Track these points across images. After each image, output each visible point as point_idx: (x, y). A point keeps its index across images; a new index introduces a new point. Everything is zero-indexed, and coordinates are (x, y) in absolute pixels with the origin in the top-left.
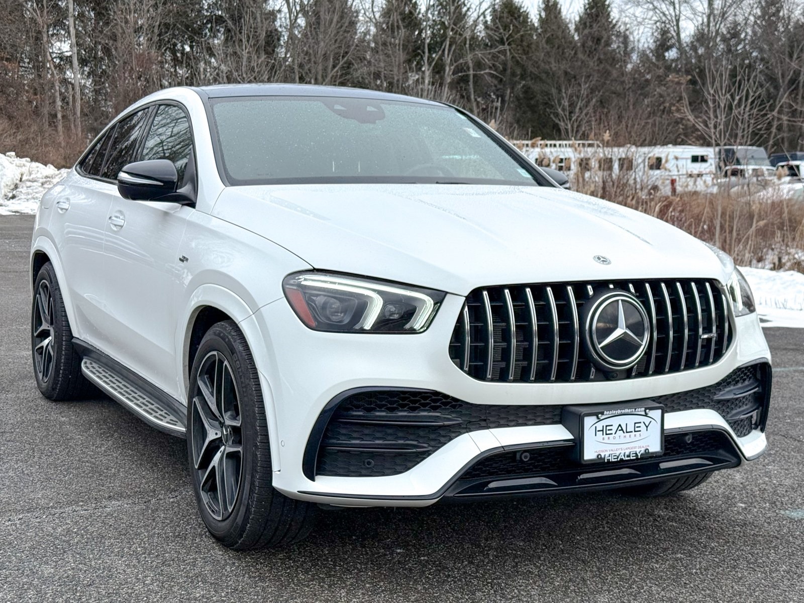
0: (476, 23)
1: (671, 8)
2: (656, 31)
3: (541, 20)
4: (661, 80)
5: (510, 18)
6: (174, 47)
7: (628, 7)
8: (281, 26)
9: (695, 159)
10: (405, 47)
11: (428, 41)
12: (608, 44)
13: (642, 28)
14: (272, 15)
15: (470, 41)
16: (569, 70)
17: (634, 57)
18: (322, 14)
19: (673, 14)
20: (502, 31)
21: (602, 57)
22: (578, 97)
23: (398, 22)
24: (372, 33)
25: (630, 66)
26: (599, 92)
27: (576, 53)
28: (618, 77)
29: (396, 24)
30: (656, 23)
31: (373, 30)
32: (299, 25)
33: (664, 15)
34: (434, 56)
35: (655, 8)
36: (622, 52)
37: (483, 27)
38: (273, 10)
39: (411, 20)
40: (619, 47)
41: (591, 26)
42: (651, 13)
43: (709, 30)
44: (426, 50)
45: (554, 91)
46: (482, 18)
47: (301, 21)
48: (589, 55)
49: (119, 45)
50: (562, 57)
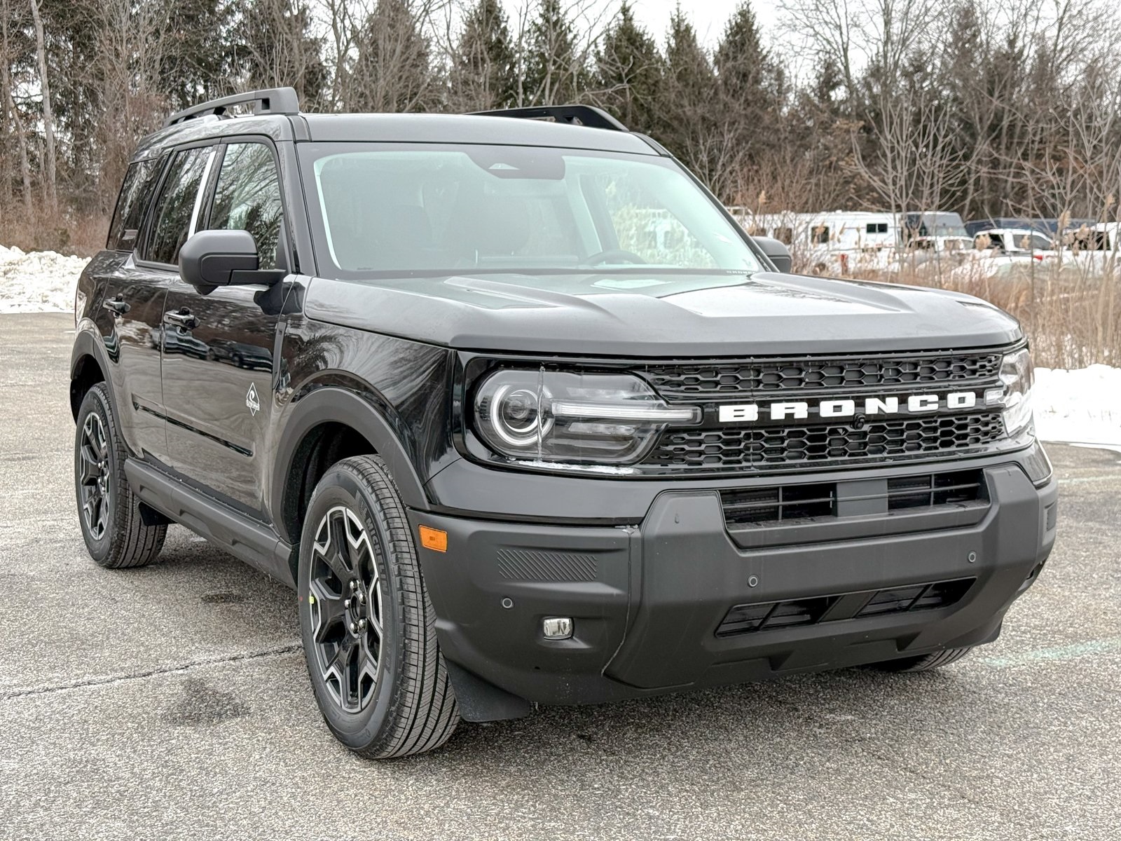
0: (585, 55)
1: (837, 33)
2: (819, 62)
3: (671, 51)
4: (825, 127)
5: (631, 47)
6: (182, 89)
7: (782, 32)
8: (326, 60)
9: (871, 228)
10: (493, 87)
11: (523, 78)
12: (757, 81)
13: (800, 59)
14: (314, 46)
15: (578, 78)
16: (708, 115)
17: (791, 96)
18: (381, 42)
19: (840, 43)
20: (619, 64)
21: (750, 98)
22: (720, 151)
23: (482, 53)
24: (448, 68)
25: (785, 110)
26: (747, 143)
27: (716, 93)
28: (771, 123)
29: (479, 56)
30: (818, 53)
31: (449, 64)
32: (351, 58)
33: (829, 42)
34: (531, 98)
35: (817, 33)
36: (775, 92)
37: (595, 59)
38: (316, 39)
39: (499, 51)
40: (770, 85)
41: (735, 58)
42: (811, 40)
43: (886, 62)
44: (521, 90)
45: (688, 142)
46: (593, 47)
47: (354, 53)
48: (733, 96)
49: (107, 86)
50: (697, 99)
